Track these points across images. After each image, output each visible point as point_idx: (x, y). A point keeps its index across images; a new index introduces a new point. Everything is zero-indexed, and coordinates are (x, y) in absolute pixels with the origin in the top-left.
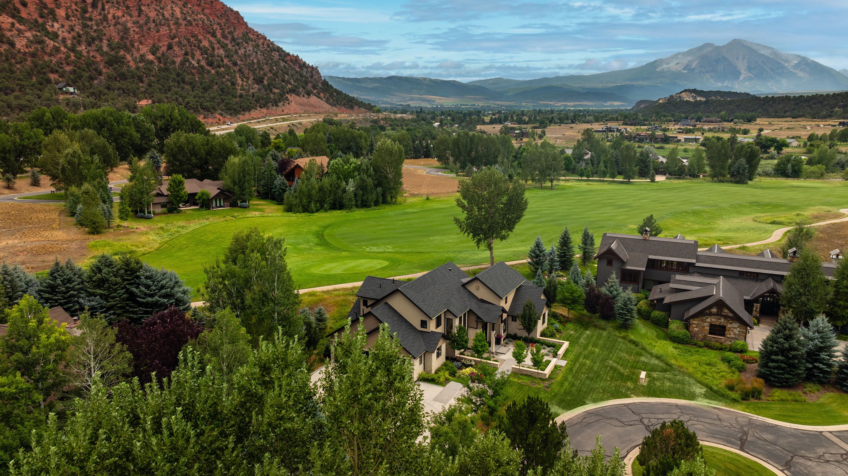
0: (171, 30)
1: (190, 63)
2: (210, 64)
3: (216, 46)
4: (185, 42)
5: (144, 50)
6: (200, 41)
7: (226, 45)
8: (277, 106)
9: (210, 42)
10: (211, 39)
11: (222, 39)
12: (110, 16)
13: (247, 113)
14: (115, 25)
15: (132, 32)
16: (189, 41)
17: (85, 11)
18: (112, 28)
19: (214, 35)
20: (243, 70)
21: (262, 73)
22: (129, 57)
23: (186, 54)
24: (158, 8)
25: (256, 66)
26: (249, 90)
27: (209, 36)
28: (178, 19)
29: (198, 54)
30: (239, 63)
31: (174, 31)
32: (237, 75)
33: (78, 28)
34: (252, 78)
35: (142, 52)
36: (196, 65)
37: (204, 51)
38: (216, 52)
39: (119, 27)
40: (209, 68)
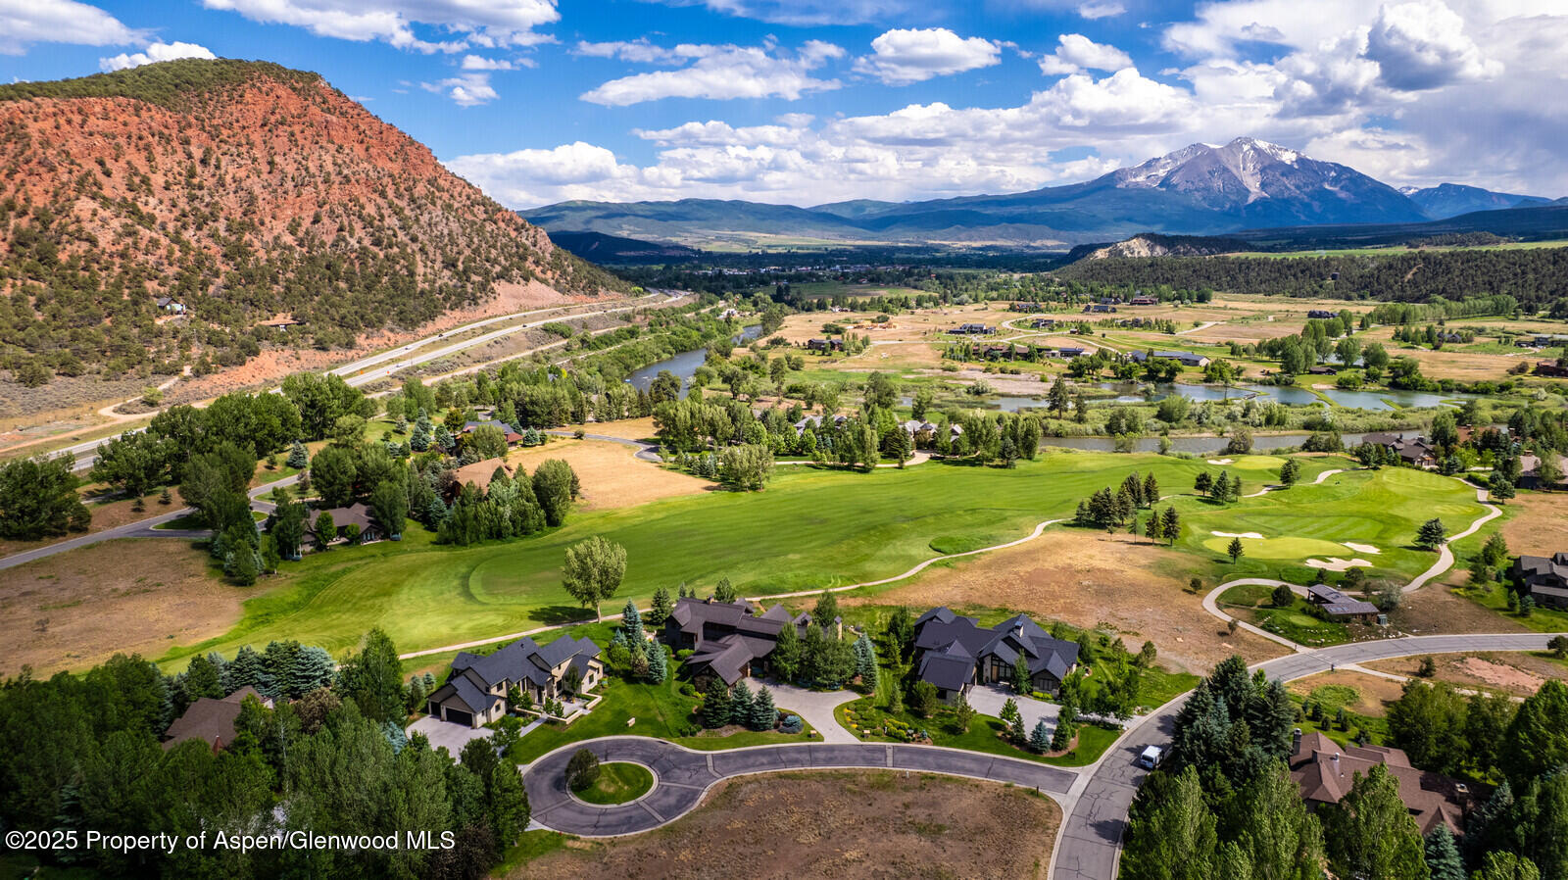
0: (318, 194)
1: (347, 244)
2: (377, 243)
3: (386, 212)
4: (340, 211)
5: (279, 227)
6: (362, 207)
7: (402, 209)
8: (476, 304)
9: (379, 208)
10: (380, 201)
11: (396, 201)
12: (228, 179)
13: (430, 323)
14: (235, 192)
15: (260, 201)
16: (345, 206)
17: (192, 174)
18: (231, 195)
19: (383, 195)
20: (427, 248)
21: (455, 249)
22: (257, 244)
23: (341, 229)
24: (299, 158)
25: (446, 240)
26: (434, 281)
27: (375, 196)
28: (329, 174)
29: (358, 226)
30: (421, 237)
31: (323, 194)
32: (418, 257)
33: (183, 203)
34: (440, 259)
35: (276, 233)
36: (357, 246)
37: (368, 223)
38: (387, 222)
39: (241, 194)
40: (376, 249)
